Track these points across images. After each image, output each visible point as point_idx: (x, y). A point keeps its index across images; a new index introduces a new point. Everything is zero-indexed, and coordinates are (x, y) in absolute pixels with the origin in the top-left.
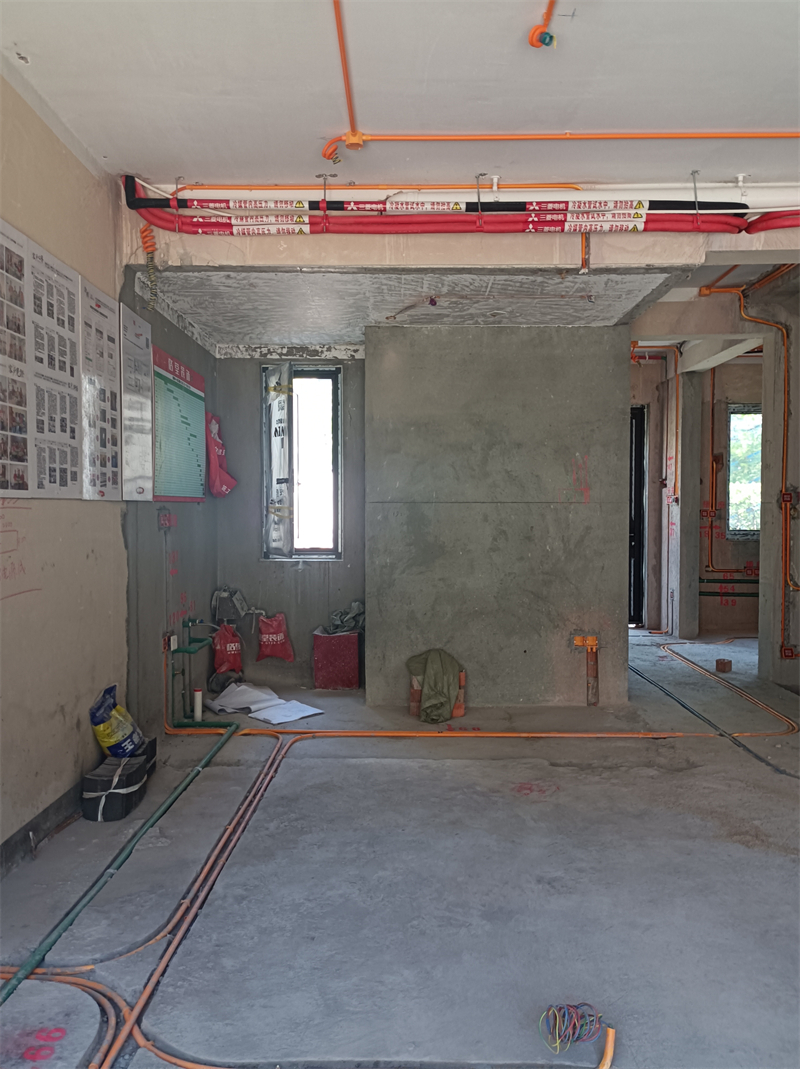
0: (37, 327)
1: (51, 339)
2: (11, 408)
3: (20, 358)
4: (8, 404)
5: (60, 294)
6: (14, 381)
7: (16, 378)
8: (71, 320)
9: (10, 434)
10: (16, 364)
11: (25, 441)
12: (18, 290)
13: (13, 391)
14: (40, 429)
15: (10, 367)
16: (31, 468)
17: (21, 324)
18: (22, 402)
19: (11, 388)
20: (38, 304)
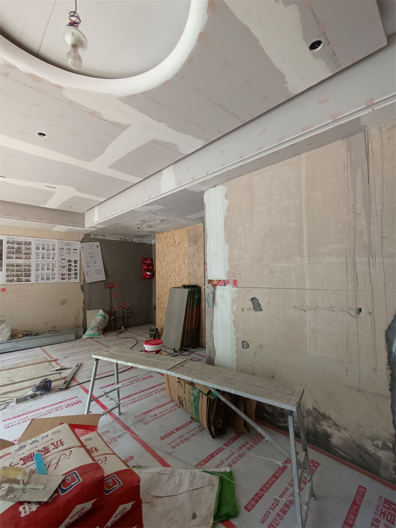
0: (37, 253)
1: (44, 254)
2: (24, 269)
3: (29, 259)
4: (23, 267)
5: (48, 245)
7: (27, 263)
8: (54, 249)
9: (24, 273)
10: (27, 260)
11: (30, 274)
12: (28, 247)
13: (26, 265)
14: (37, 270)
15: (24, 261)
16: (33, 278)
17: (30, 253)
18: (29, 266)
20: (38, 249)
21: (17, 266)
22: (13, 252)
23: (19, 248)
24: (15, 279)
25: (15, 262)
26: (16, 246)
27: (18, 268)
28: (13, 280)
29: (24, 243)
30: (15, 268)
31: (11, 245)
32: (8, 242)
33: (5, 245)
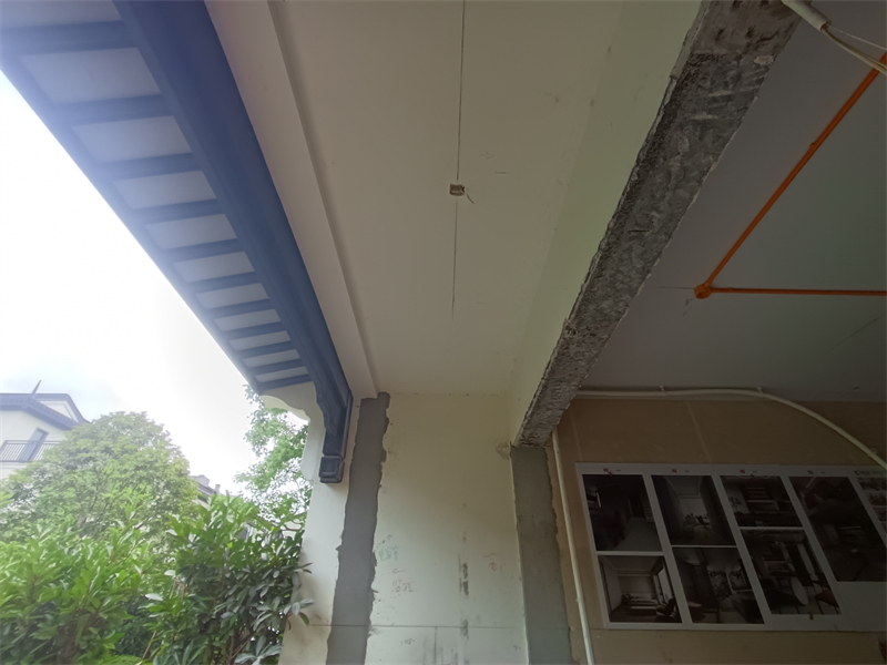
31: (874, 492)
32: (863, 485)
33: (863, 495)
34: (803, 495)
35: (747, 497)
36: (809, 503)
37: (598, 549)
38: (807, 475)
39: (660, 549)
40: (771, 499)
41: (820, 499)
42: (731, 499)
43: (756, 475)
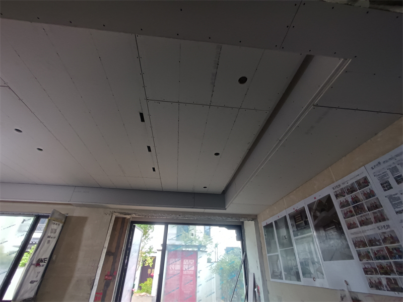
0: (391, 198)
2: (387, 248)
3: (384, 220)
4: (384, 246)
6: (385, 233)
7: (384, 230)
10: (382, 224)
12: (369, 191)
13: (385, 238)
15: (378, 227)
17: (378, 203)
19: (383, 237)
20: (386, 186)
21: (372, 242)
22: (351, 211)
23: (356, 200)
24: (383, 279)
25: (363, 235)
26: (349, 198)
27: (375, 248)
28: (380, 283)
29: (356, 186)
30: (369, 248)
31: (342, 199)
32: (337, 196)
33: (336, 203)
34: (312, 214)
35: (296, 222)
36: (315, 217)
37: (268, 253)
38: (314, 200)
39: (277, 252)
40: (302, 220)
41: (318, 214)
42: (292, 224)
43: (298, 209)
